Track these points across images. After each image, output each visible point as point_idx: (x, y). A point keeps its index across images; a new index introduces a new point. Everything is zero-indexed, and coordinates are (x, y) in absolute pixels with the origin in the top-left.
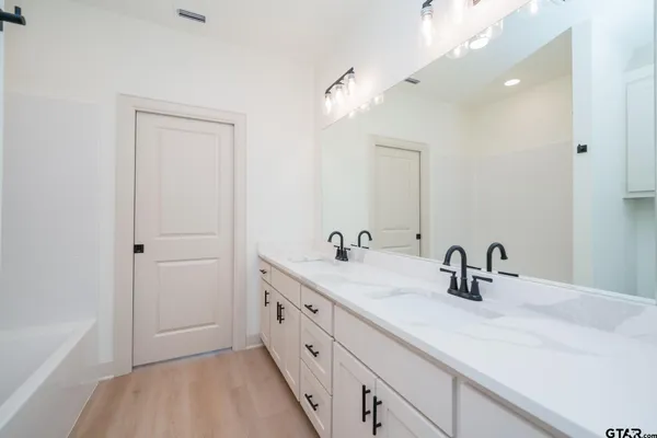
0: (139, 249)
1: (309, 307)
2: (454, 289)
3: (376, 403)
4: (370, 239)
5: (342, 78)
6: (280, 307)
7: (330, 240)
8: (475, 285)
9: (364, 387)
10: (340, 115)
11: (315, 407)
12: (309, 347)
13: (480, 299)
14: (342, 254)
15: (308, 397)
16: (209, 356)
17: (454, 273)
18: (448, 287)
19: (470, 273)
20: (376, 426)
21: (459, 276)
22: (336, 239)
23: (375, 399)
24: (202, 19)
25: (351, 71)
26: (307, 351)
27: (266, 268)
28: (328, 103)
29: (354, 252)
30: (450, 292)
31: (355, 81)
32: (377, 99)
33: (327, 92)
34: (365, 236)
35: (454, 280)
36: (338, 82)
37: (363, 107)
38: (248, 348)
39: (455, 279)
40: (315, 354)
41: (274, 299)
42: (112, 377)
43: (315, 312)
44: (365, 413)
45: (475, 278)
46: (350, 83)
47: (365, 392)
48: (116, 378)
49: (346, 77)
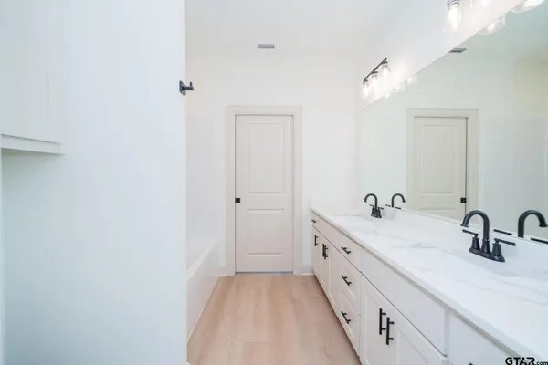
0: (238, 201)
1: (345, 249)
2: (476, 248)
3: (389, 322)
4: (404, 201)
5: (377, 68)
6: (325, 248)
7: (365, 200)
8: (497, 246)
9: (381, 310)
10: (377, 97)
11: (348, 321)
12: (345, 278)
13: (502, 260)
14: (376, 212)
15: (344, 314)
16: (279, 275)
17: (476, 235)
18: (470, 246)
19: (493, 236)
20: (388, 339)
21: (481, 237)
22: (371, 200)
23: (388, 319)
24: (273, 47)
25: (385, 62)
26: (343, 280)
27: (316, 219)
28: (366, 90)
29: (386, 211)
30: (471, 250)
31: (389, 69)
32: (410, 81)
33: (365, 80)
34: (398, 199)
35: (476, 240)
36: (374, 72)
37: (397, 88)
38: (304, 274)
39: (478, 240)
40: (349, 283)
41: (321, 241)
42: (225, 275)
43: (348, 253)
44: (381, 329)
45: (497, 240)
46: (383, 72)
47: (381, 313)
48: (227, 277)
49: (380, 67)
